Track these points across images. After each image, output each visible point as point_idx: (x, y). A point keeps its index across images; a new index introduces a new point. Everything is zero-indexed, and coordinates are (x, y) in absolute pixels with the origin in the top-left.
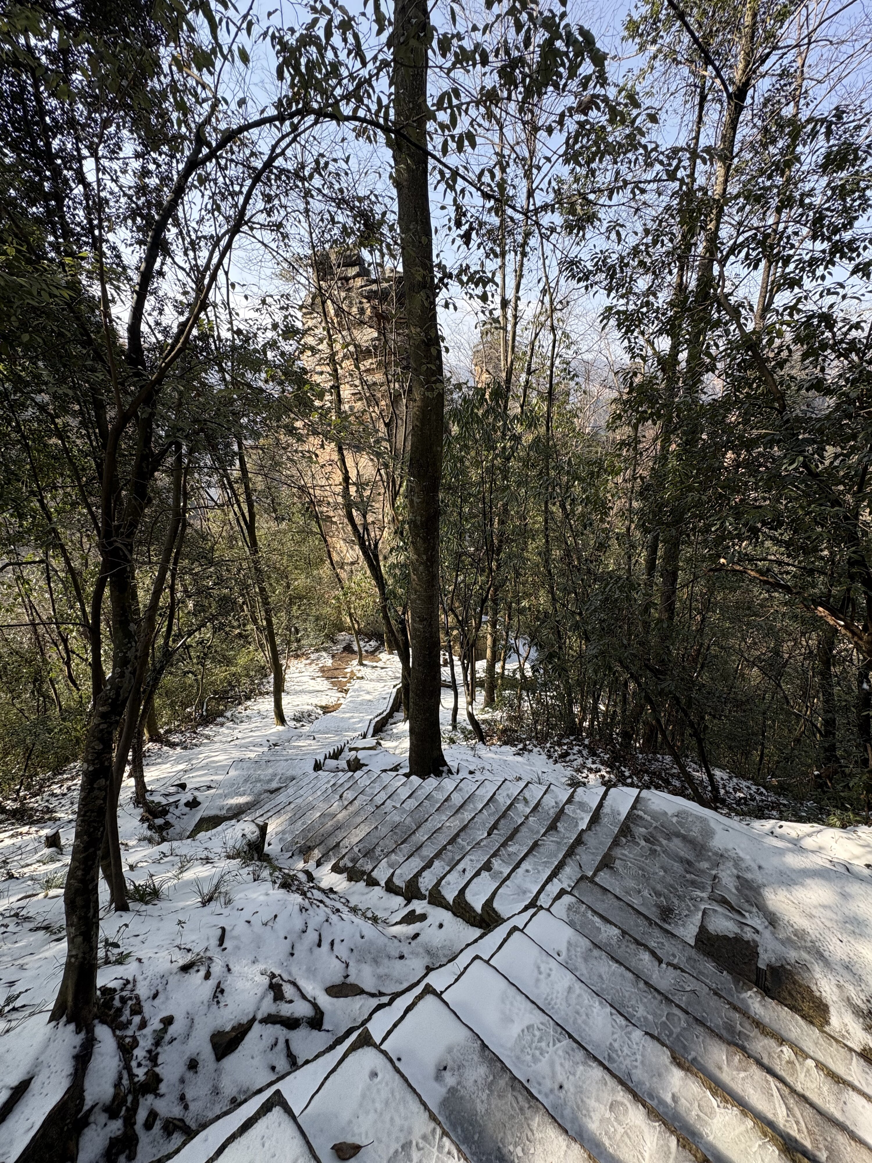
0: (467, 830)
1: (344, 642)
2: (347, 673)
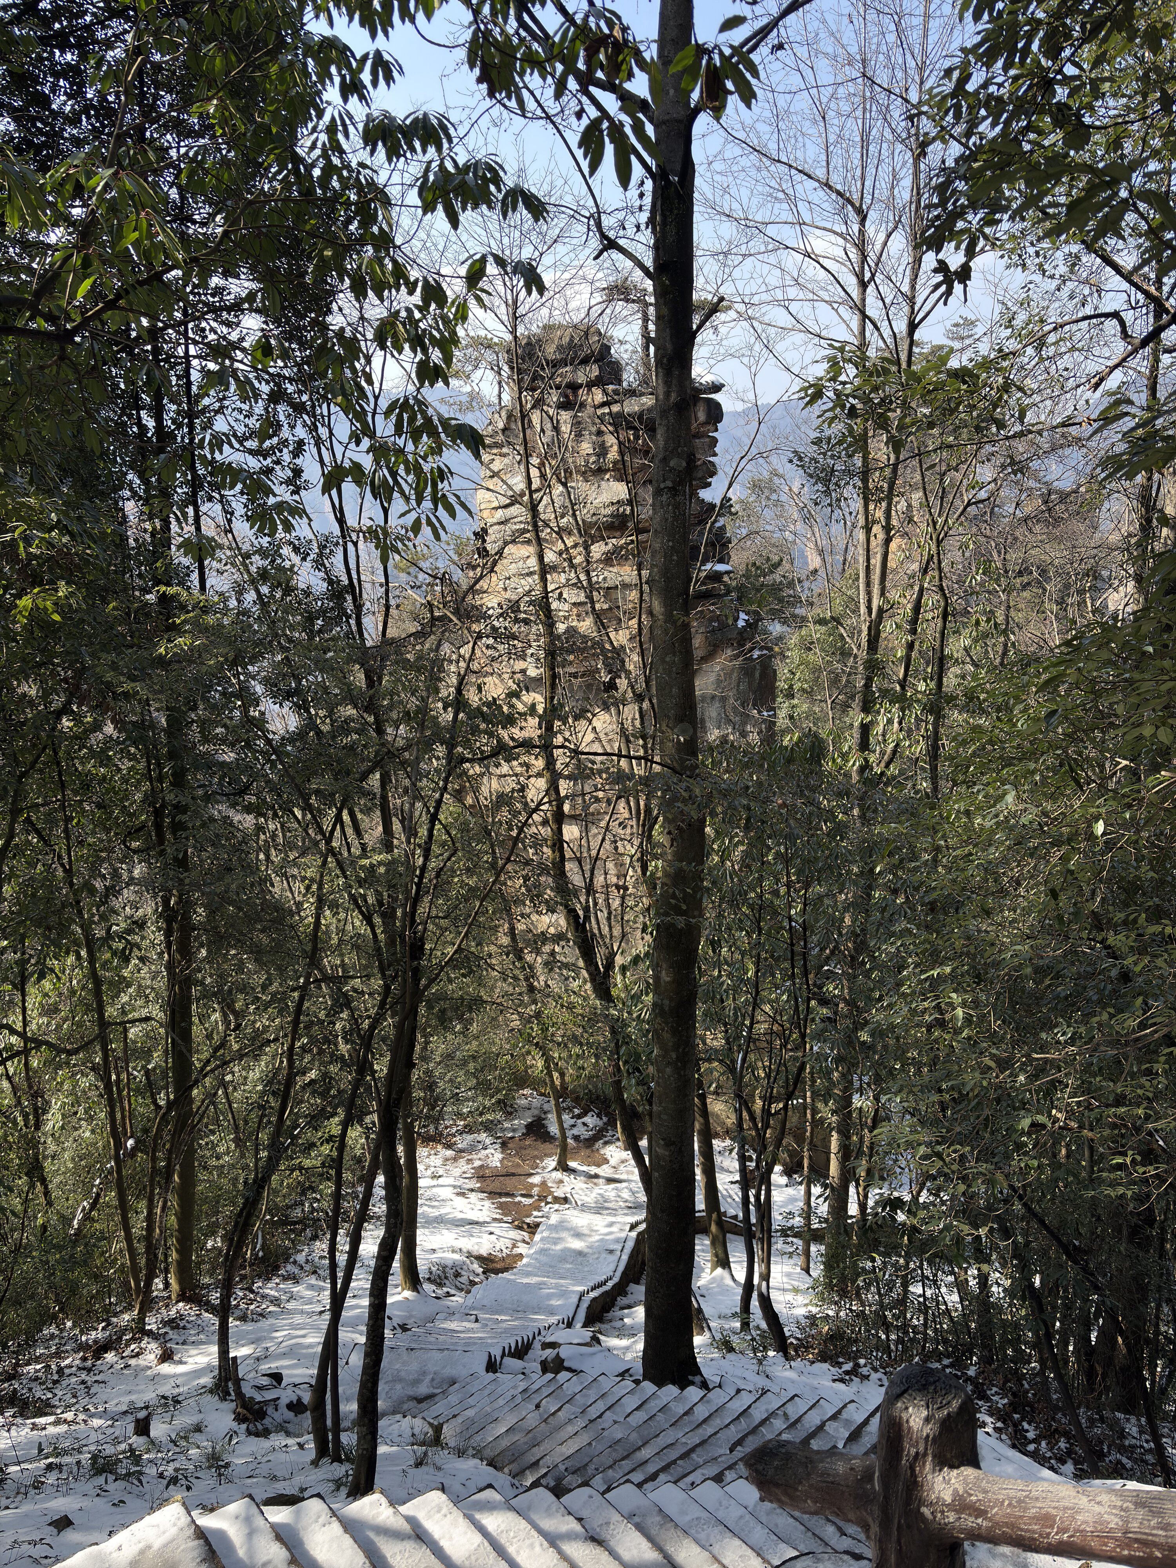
0: (706, 1446)
1: (528, 1113)
2: (533, 1185)
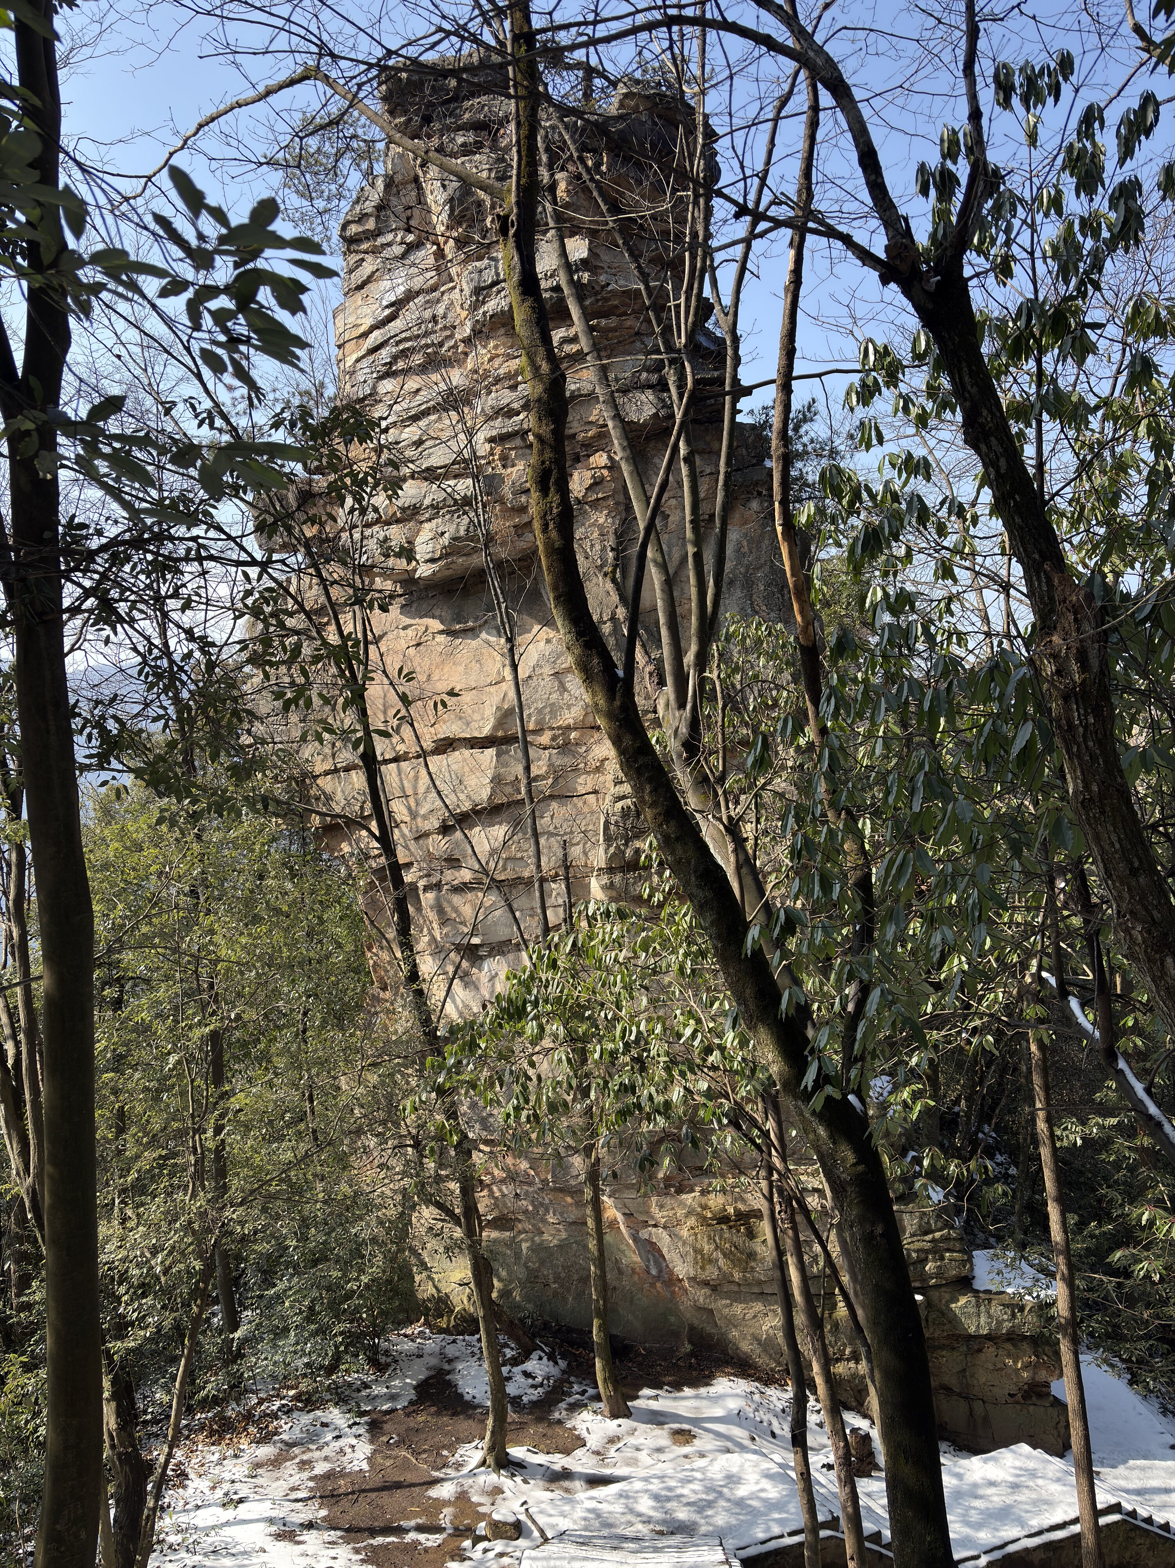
1: (418, 1364)
2: (440, 1504)
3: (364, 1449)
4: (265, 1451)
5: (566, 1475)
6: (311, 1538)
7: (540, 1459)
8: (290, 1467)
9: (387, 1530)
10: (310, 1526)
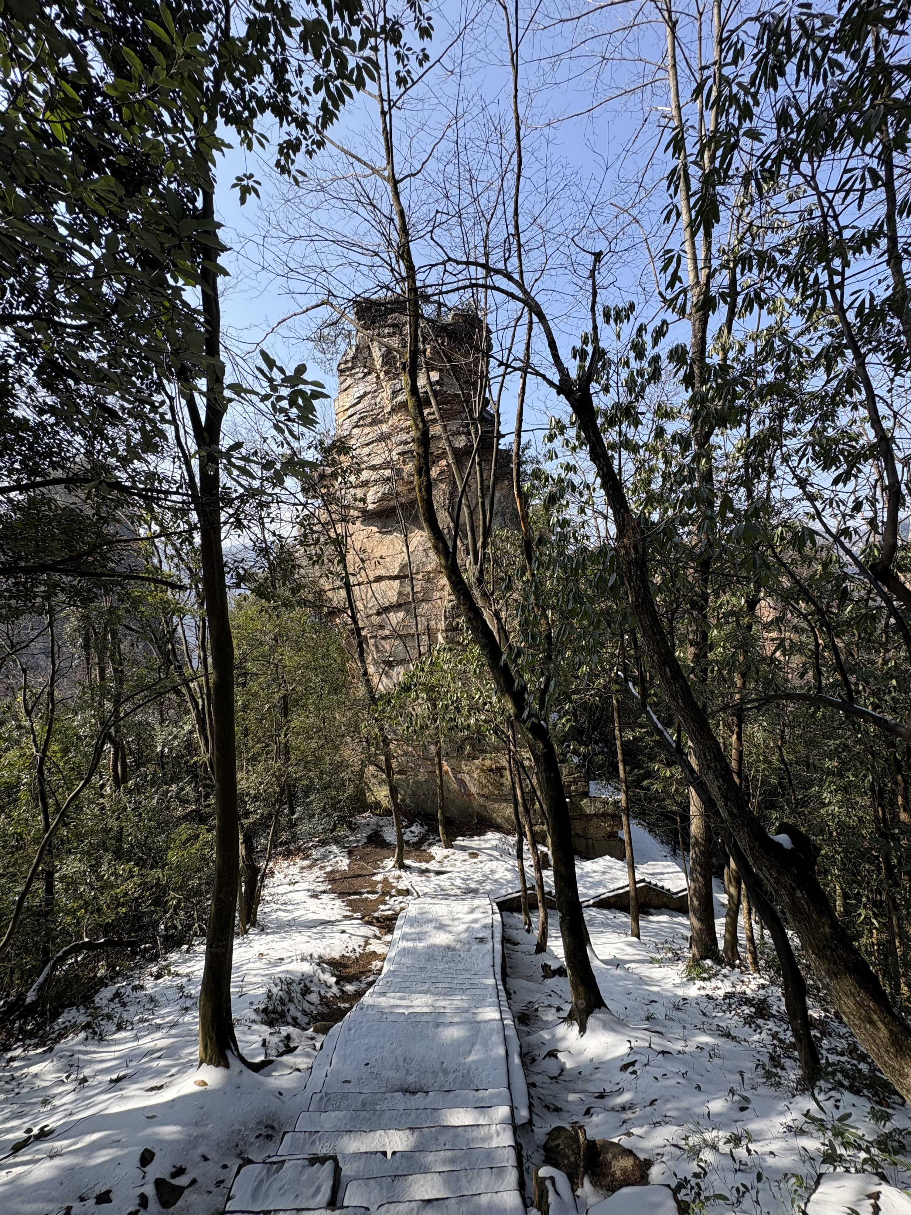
1: (368, 828)
2: (376, 883)
3: (346, 861)
4: (306, 863)
5: (427, 871)
6: (324, 896)
7: (417, 865)
8: (316, 869)
9: (355, 894)
10: (324, 892)
